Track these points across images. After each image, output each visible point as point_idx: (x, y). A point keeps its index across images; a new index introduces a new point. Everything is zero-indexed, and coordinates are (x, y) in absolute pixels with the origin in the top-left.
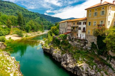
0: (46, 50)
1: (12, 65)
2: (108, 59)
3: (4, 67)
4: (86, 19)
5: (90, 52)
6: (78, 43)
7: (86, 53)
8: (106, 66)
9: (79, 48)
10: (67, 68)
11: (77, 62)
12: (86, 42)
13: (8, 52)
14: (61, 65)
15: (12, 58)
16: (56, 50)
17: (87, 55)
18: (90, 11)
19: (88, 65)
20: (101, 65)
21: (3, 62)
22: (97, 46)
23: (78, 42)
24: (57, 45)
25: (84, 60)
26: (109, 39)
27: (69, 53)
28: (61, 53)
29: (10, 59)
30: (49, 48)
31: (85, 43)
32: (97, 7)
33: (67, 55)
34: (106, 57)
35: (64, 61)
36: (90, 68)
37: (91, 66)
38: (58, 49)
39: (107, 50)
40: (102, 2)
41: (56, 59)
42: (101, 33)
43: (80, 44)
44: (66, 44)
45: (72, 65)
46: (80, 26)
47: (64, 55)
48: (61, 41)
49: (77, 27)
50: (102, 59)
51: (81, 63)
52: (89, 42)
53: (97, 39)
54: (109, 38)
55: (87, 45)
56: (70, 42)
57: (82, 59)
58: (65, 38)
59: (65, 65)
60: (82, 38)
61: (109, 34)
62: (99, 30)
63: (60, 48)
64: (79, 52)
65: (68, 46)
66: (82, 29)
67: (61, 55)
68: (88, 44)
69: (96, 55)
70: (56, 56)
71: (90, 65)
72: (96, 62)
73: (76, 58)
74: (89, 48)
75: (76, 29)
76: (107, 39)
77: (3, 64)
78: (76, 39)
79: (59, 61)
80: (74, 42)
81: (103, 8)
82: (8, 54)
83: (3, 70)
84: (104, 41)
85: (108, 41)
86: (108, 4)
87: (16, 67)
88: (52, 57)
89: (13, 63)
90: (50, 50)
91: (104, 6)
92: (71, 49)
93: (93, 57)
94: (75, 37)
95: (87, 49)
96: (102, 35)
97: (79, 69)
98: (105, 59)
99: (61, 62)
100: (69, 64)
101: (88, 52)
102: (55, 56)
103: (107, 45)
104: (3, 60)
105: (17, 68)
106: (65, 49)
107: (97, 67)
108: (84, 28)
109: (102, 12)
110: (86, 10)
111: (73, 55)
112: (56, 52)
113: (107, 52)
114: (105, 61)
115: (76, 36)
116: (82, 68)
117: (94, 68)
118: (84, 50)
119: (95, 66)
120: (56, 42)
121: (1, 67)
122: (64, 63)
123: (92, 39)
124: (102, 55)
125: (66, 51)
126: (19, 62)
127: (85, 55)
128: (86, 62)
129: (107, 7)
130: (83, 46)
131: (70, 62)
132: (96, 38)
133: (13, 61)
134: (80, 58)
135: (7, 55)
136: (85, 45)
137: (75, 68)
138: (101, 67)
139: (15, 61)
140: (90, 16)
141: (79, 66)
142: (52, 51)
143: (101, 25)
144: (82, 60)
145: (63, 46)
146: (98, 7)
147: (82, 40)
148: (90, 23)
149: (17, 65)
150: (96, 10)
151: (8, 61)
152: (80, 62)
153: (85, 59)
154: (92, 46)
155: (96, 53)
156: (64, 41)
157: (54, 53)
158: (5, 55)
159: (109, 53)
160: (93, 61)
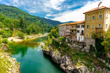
0: (46, 52)
1: (13, 66)
2: (106, 62)
3: (5, 68)
4: (84, 23)
5: (89, 54)
6: (77, 46)
7: (85, 55)
8: (105, 68)
9: (78, 50)
10: (66, 70)
11: (76, 65)
12: (85, 44)
13: (10, 53)
14: (61, 67)
15: (13, 59)
16: (55, 52)
17: (86, 58)
18: (88, 15)
19: (87, 67)
20: (100, 68)
21: (5, 63)
22: (96, 48)
23: (77, 44)
24: (56, 47)
25: (83, 63)
26: (108, 42)
27: (68, 55)
28: (60, 55)
29: (12, 60)
30: (48, 50)
31: (84, 46)
32: (94, 12)
33: (66, 57)
34: (105, 60)
35: (63, 62)
36: (89, 70)
37: (90, 69)
38: (57, 51)
39: (105, 53)
40: (100, 7)
41: (55, 61)
42: (99, 36)
43: (79, 46)
44: (65, 47)
45: (71, 67)
46: (78, 29)
47: (63, 57)
48: (60, 43)
49: (75, 30)
50: (101, 62)
51: (80, 65)
52: (87, 45)
53: (95, 42)
54: (107, 40)
55: (85, 48)
56: (69, 44)
57: (81, 61)
58: (64, 40)
59: (64, 67)
60: (80, 41)
61: (107, 37)
62: (97, 33)
63: (59, 50)
64: (78, 54)
65: (67, 49)
66: (80, 32)
67: (60, 57)
68: (87, 47)
69: (95, 57)
70: (56, 58)
71: (88, 67)
72: (95, 64)
73: (74, 60)
74: (88, 51)
75: (74, 32)
76: (105, 42)
77: (5, 65)
78: (74, 42)
79: (58, 63)
80: (73, 44)
81: (100, 12)
82: (9, 55)
83: (4, 71)
84: (102, 44)
85: (106, 44)
86: (106, 8)
87: (17, 68)
88: (52, 59)
89: (14, 65)
90: (50, 52)
91: (102, 10)
92: (70, 51)
93: (92, 60)
94: (73, 40)
95: (86, 51)
96: (100, 38)
97: (78, 71)
98: (104, 61)
99: (60, 64)
100: (68, 66)
101: (86, 54)
102: (54, 58)
103: (105, 48)
104: (5, 61)
105: (17, 70)
106: (64, 51)
107: (95, 70)
108: (82, 31)
109: (100, 15)
110: (84, 14)
111: (72, 57)
112: (56, 54)
113: (105, 55)
114: (104, 64)
115: (75, 39)
116: (81, 70)
117: (93, 71)
118: (83, 52)
119: (93, 69)
120: (56, 45)
121: (3, 68)
122: (63, 65)
123: (91, 42)
124: (100, 57)
125: (65, 53)
126: (20, 63)
127: (84, 57)
128: (85, 65)
129: (104, 11)
130: (82, 49)
131: (69, 64)
132: (94, 40)
133: (14, 62)
134: (79, 60)
135: (8, 57)
136: (84, 48)
137: (74, 70)
138: (100, 70)
139: (16, 62)
140: (88, 19)
141: (78, 68)
142: (52, 53)
143: (99, 28)
144: (80, 63)
145: (62, 49)
146: (96, 11)
147: (80, 43)
148: (88, 26)
149: (17, 66)
150: (94, 14)
151: (9, 62)
152: (78, 65)
153: (83, 61)
154: (90, 48)
155: (94, 55)
156: (63, 43)
157: (53, 55)
158: (7, 57)
159: (107, 56)
160: (92, 63)
